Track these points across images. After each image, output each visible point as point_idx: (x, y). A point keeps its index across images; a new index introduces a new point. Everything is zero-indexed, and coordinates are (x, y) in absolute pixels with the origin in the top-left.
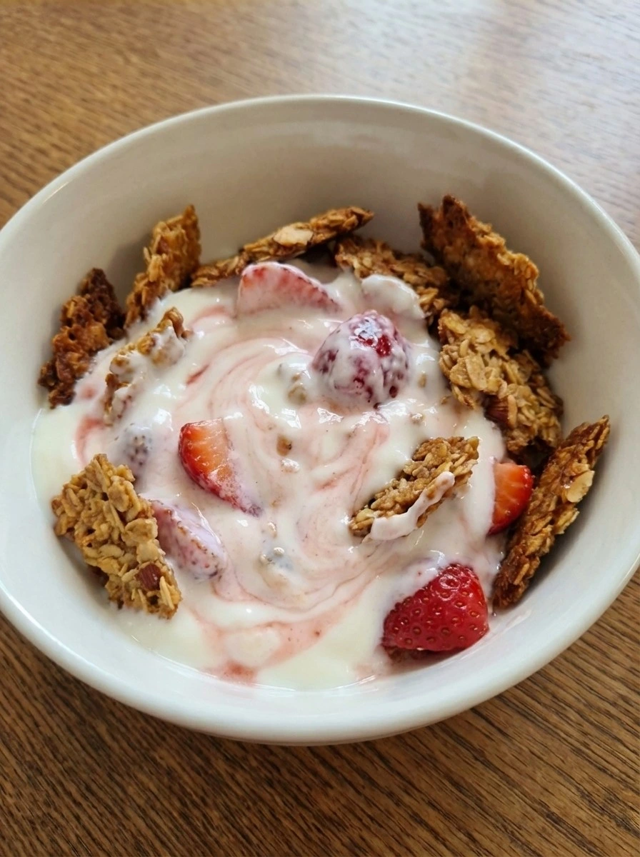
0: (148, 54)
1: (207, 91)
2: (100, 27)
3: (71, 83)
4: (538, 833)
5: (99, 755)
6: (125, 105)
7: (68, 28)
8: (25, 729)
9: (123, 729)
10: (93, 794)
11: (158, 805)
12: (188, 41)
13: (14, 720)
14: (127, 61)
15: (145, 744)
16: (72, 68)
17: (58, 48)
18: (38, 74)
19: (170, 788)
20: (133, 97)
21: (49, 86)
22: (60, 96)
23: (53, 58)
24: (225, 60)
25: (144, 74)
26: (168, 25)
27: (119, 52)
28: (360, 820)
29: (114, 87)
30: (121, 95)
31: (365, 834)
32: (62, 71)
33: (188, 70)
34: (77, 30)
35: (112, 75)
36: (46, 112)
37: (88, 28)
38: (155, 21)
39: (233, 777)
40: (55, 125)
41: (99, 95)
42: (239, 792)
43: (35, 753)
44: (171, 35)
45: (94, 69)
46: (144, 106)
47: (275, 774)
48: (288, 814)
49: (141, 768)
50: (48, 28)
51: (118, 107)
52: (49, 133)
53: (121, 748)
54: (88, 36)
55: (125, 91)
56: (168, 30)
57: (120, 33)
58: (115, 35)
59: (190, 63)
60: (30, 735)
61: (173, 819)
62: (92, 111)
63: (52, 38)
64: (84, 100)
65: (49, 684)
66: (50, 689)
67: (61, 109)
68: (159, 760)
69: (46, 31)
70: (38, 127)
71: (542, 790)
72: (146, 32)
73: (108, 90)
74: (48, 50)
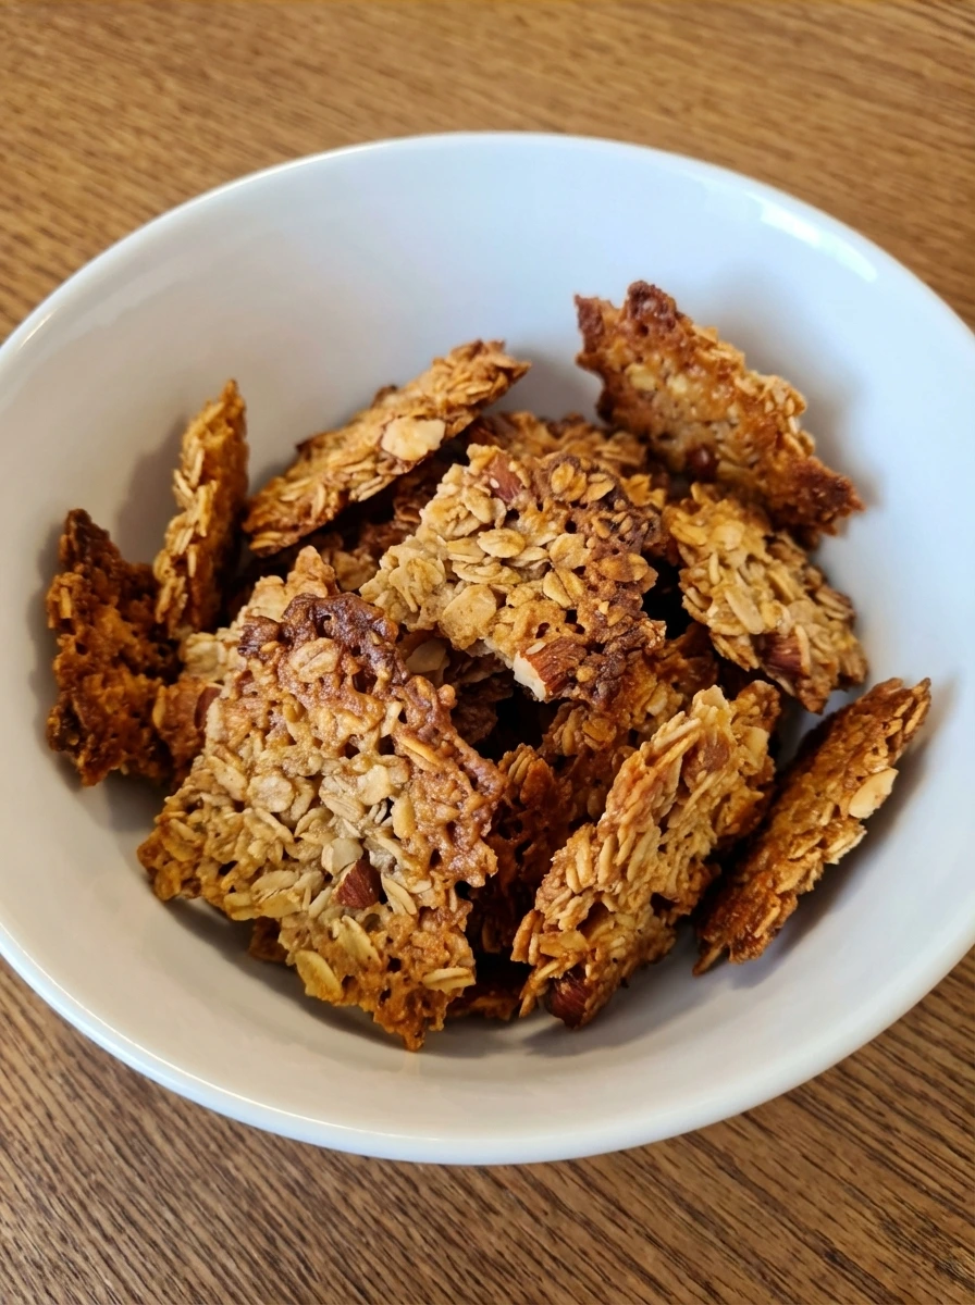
0: (195, 76)
1: (286, 136)
2: (117, 33)
3: (71, 125)
4: (812, 1281)
5: (143, 1163)
6: (155, 160)
7: (65, 33)
8: (33, 1123)
9: (181, 1124)
10: (133, 1223)
11: (230, 1242)
12: (257, 53)
13: (16, 1109)
14: (160, 89)
15: (213, 1147)
16: (70, 99)
17: (50, 68)
18: (17, 111)
19: (250, 1216)
20: (167, 147)
21: (36, 131)
22: (53, 148)
23: (41, 83)
24: (315, 83)
25: (185, 108)
26: (224, 25)
27: (147, 73)
28: (539, 1263)
29: (139, 131)
30: (149, 143)
31: (547, 1285)
32: (56, 105)
33: (256, 102)
34: (81, 37)
35: (137, 111)
36: (31, 174)
37: (96, 32)
38: (204, 21)
39: (345, 1200)
40: (44, 195)
41: (115, 146)
42: (355, 1222)
43: (47, 1159)
44: (230, 44)
45: (106, 101)
46: (187, 164)
47: (411, 1193)
48: (429, 1256)
49: (206, 1183)
50: (32, 31)
51: (144, 164)
52: (34, 209)
53: (178, 1152)
54: (98, 47)
55: (156, 138)
56: (223, 34)
57: (149, 40)
58: (139, 44)
59: (259, 90)
60: (39, 1133)
61: (253, 1264)
62: (103, 171)
63: (40, 50)
64: (91, 154)
65: (71, 1054)
66: (72, 1061)
67: (54, 168)
68: (233, 1172)
69: (30, 38)
70: (17, 199)
71: (820, 1215)
72: (188, 38)
73: (129, 136)
74: (33, 70)
